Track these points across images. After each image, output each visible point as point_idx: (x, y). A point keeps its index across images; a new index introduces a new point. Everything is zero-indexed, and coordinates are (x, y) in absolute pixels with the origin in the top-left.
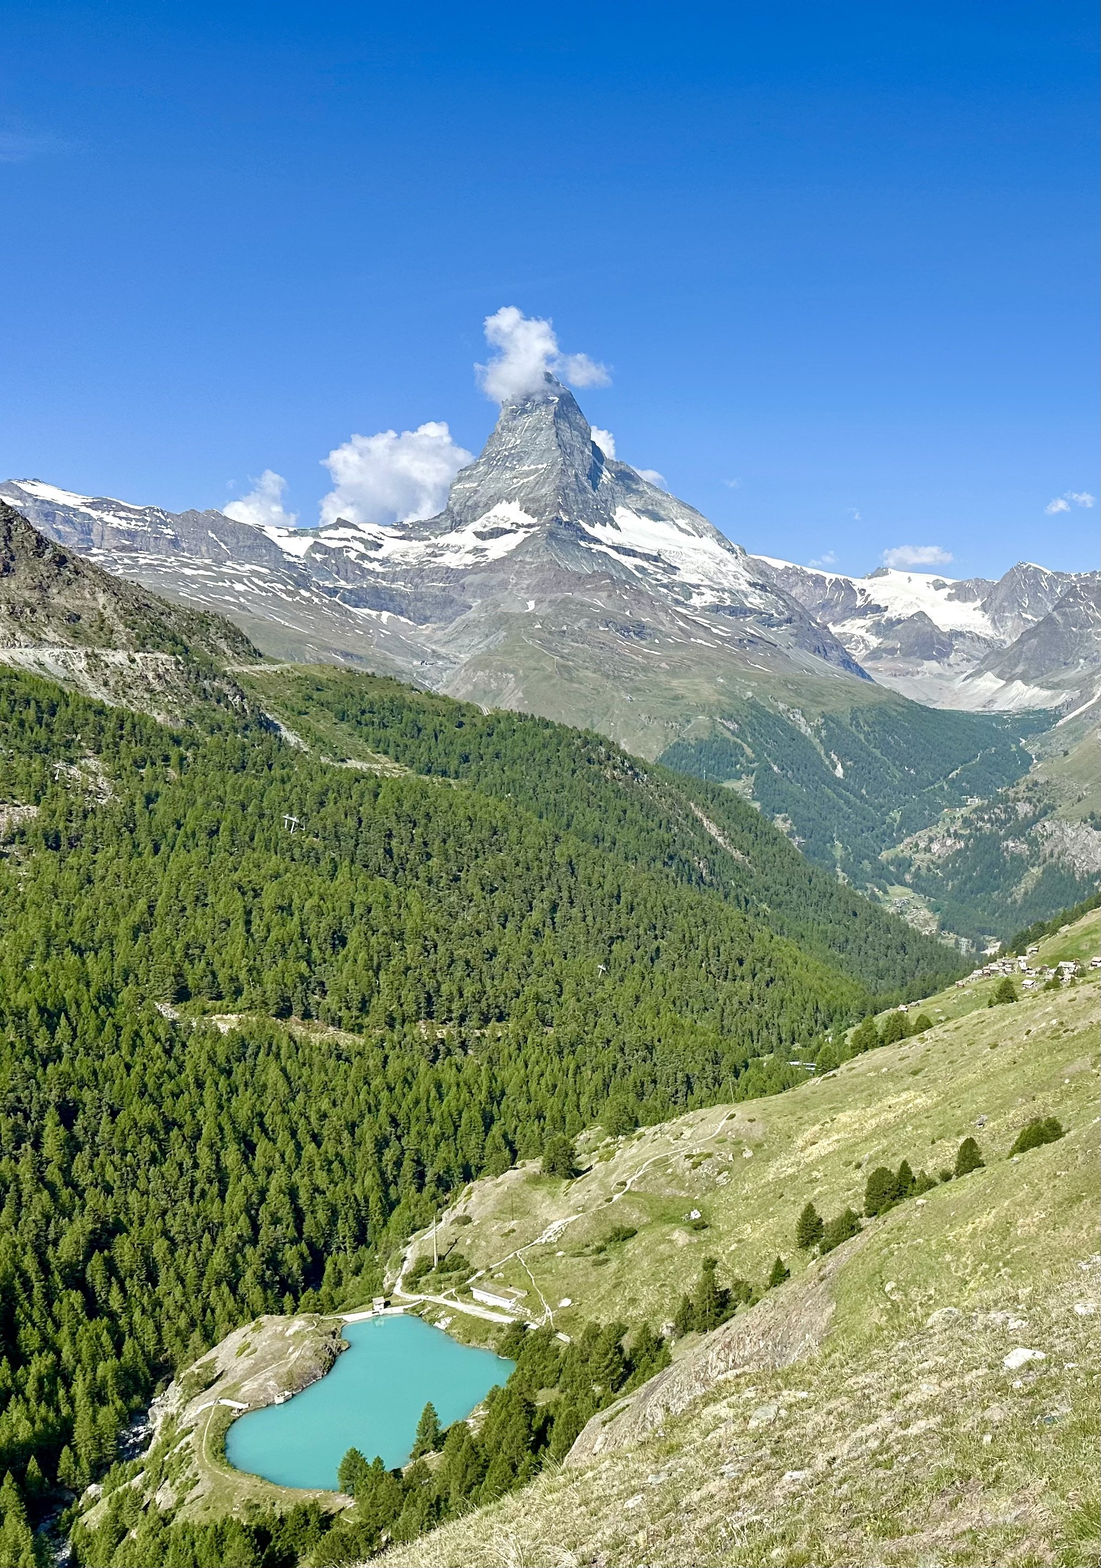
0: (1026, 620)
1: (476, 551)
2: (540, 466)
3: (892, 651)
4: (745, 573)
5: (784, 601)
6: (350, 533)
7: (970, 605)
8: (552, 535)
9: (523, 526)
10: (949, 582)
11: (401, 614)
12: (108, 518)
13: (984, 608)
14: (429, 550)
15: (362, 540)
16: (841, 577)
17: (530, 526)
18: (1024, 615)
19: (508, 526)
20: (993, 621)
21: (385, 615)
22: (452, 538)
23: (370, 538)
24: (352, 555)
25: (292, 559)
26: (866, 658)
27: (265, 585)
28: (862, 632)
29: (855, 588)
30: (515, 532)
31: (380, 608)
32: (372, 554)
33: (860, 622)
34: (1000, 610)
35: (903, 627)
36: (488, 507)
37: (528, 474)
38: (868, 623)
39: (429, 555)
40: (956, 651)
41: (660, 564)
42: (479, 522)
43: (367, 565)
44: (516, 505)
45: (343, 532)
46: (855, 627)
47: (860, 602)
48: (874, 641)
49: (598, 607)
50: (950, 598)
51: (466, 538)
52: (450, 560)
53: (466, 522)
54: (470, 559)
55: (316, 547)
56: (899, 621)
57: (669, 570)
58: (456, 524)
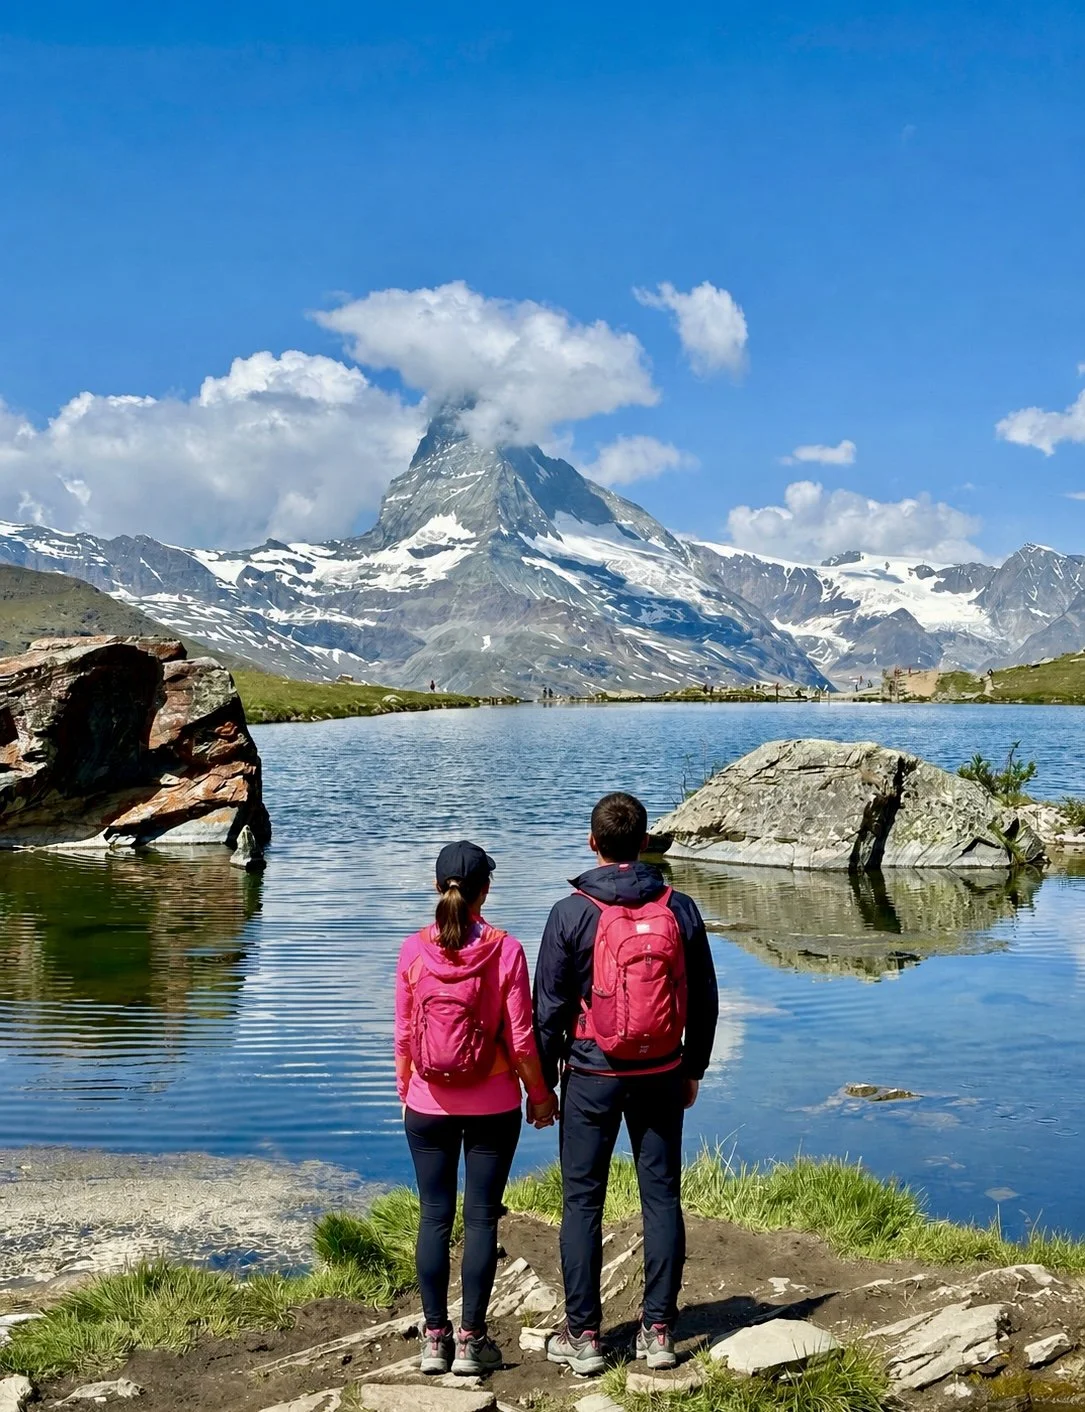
0: (1035, 617)
1: (411, 571)
2: (479, 473)
3: (868, 659)
4: (697, 581)
5: (741, 610)
6: (281, 554)
7: (964, 597)
8: (495, 553)
9: (460, 541)
10: (937, 568)
11: (352, 650)
12: (41, 547)
13: (980, 601)
14: (364, 571)
15: (292, 562)
16: (803, 566)
17: (468, 541)
18: (1033, 610)
19: (443, 542)
20: (992, 616)
21: (337, 653)
22: (384, 557)
23: (303, 560)
24: (285, 579)
25: (224, 586)
26: (835, 667)
27: (235, 632)
28: (828, 634)
29: (821, 580)
30: (453, 548)
31: (331, 646)
32: (304, 577)
33: (825, 621)
34: (999, 605)
35: (881, 629)
36: (422, 522)
37: (465, 483)
38: (837, 622)
39: (362, 577)
40: (947, 657)
41: (606, 578)
42: (413, 538)
43: (299, 589)
44: (452, 518)
45: (273, 554)
46: (821, 628)
47: (825, 596)
48: (845, 645)
49: (556, 643)
50: (938, 588)
51: (398, 556)
52: (384, 582)
53: (398, 539)
54: (406, 581)
55: (248, 572)
56: (874, 621)
57: (617, 582)
58: (390, 540)
